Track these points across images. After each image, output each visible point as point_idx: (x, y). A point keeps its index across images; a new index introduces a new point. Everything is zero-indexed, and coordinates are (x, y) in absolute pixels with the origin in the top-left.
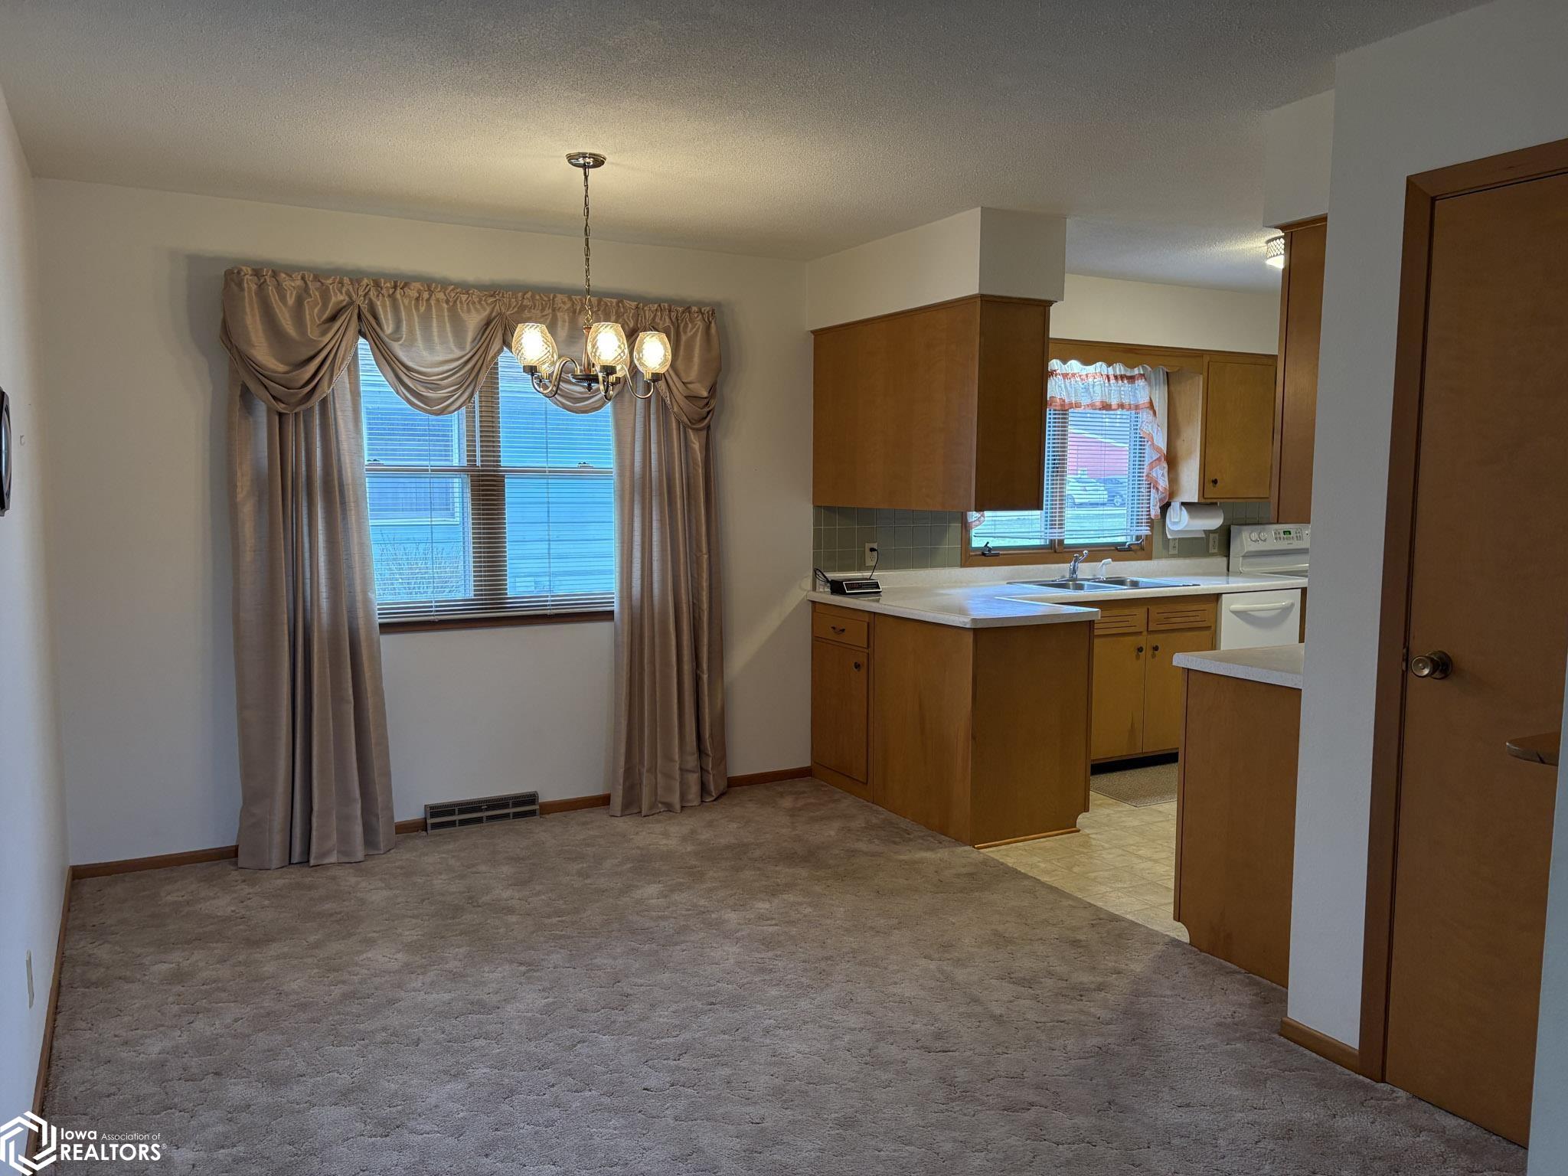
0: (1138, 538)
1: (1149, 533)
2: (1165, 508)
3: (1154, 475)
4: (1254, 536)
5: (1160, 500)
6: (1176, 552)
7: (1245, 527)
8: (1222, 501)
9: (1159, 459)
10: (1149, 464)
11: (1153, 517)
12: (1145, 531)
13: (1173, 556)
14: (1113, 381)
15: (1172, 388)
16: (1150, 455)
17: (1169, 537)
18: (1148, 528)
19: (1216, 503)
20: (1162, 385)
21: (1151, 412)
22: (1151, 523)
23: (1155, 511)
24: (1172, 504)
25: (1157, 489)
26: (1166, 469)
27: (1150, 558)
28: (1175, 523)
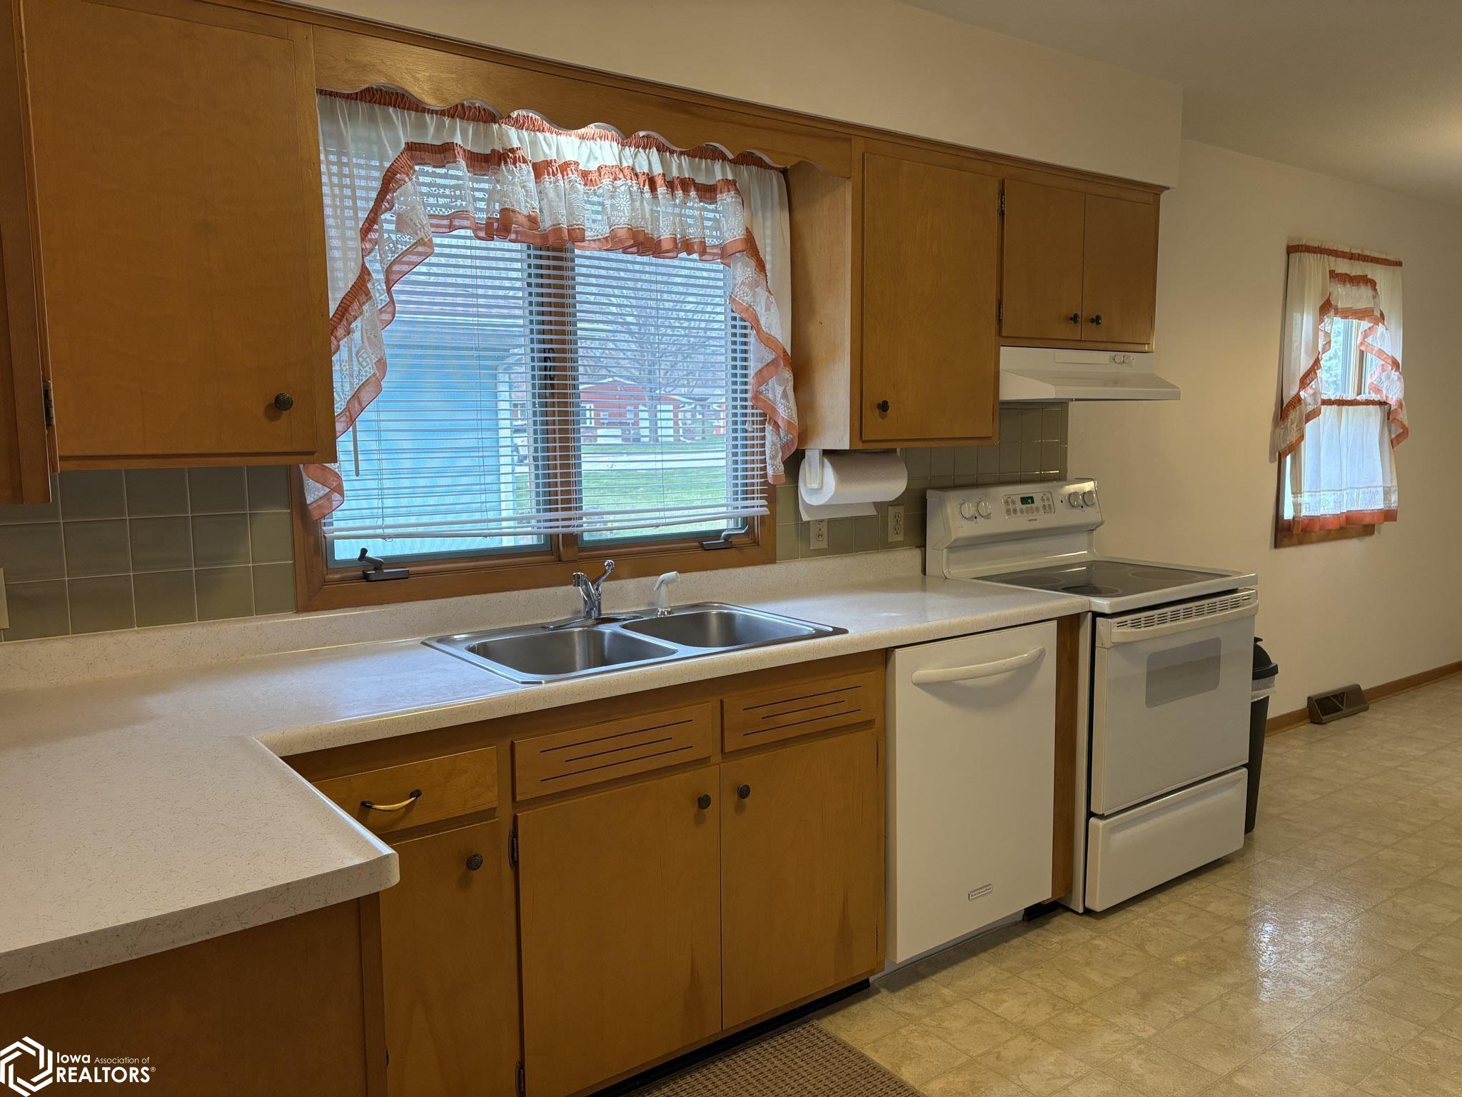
0: (747, 521)
1: (765, 511)
2: (794, 462)
3: (771, 396)
4: (969, 509)
5: (784, 447)
6: (824, 545)
7: (952, 495)
8: (906, 445)
9: (774, 362)
10: (756, 374)
11: (771, 481)
12: (758, 507)
13: (819, 553)
14: (661, 190)
15: (798, 216)
16: (758, 357)
17: (805, 518)
18: (764, 502)
19: (895, 451)
20: (777, 209)
21: (753, 263)
22: (770, 492)
23: (775, 468)
24: (807, 453)
25: (776, 425)
26: (791, 384)
27: (772, 560)
28: (814, 492)
